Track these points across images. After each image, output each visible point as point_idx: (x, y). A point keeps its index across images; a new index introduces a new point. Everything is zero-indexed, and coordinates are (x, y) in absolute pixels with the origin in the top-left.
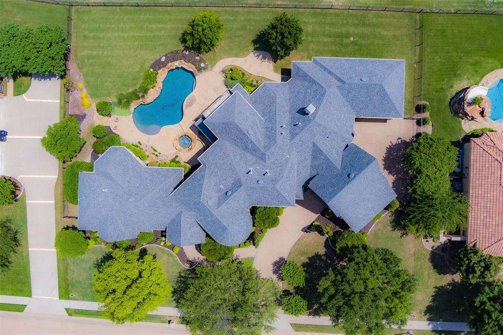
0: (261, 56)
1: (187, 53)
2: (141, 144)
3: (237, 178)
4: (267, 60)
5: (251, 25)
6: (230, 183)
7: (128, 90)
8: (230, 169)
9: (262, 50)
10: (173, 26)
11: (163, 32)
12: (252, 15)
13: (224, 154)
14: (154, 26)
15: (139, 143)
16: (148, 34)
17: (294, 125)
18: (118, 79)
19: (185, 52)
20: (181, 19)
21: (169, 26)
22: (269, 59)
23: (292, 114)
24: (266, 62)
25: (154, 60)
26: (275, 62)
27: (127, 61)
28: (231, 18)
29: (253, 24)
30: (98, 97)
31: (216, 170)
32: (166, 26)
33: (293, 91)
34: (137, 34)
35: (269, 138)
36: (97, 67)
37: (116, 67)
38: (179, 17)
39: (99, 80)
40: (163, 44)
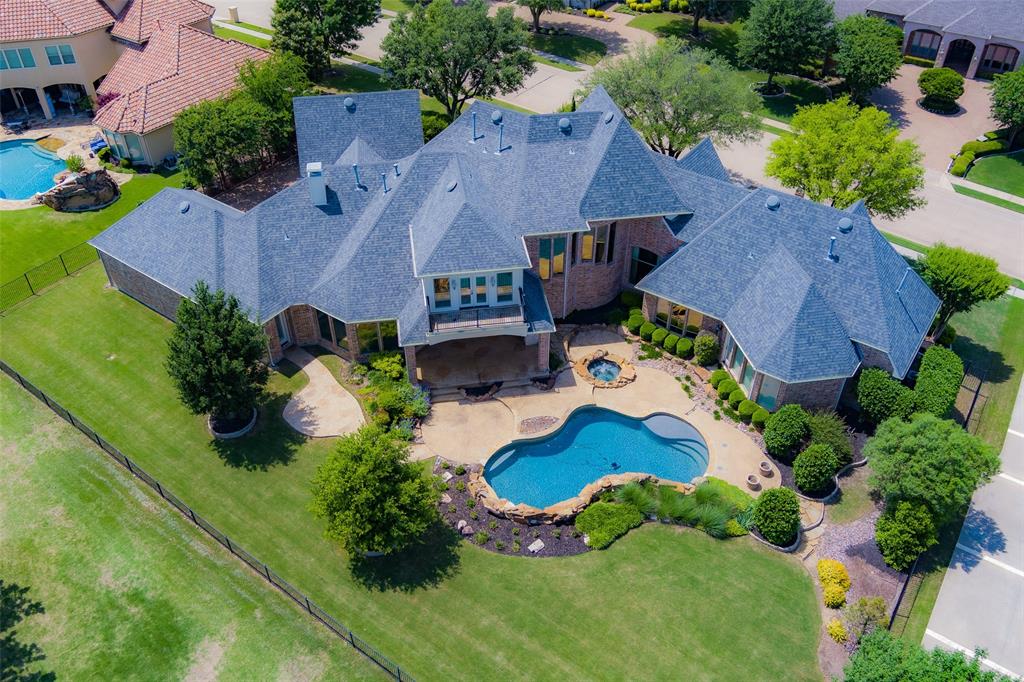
0: (305, 419)
1: (461, 523)
2: (716, 412)
3: (532, 146)
4: (301, 406)
5: (259, 495)
6: (552, 147)
7: (684, 533)
8: (537, 168)
9: (291, 429)
10: (445, 622)
11: (485, 622)
12: (234, 518)
13: (529, 201)
14: (499, 658)
15: (718, 417)
16: (532, 645)
17: (366, 189)
18: (701, 577)
19: (466, 530)
20: (411, 626)
21: (458, 629)
22: (296, 404)
23: (351, 218)
24: (305, 405)
25: (564, 560)
26: (289, 396)
27: (645, 611)
28: (284, 542)
29: (250, 496)
30: (788, 572)
31: (566, 186)
32: (465, 636)
33: (313, 270)
34: (567, 669)
35: (426, 177)
36: (755, 652)
37: (689, 614)
38: (410, 638)
39: (763, 613)
40: (509, 587)
